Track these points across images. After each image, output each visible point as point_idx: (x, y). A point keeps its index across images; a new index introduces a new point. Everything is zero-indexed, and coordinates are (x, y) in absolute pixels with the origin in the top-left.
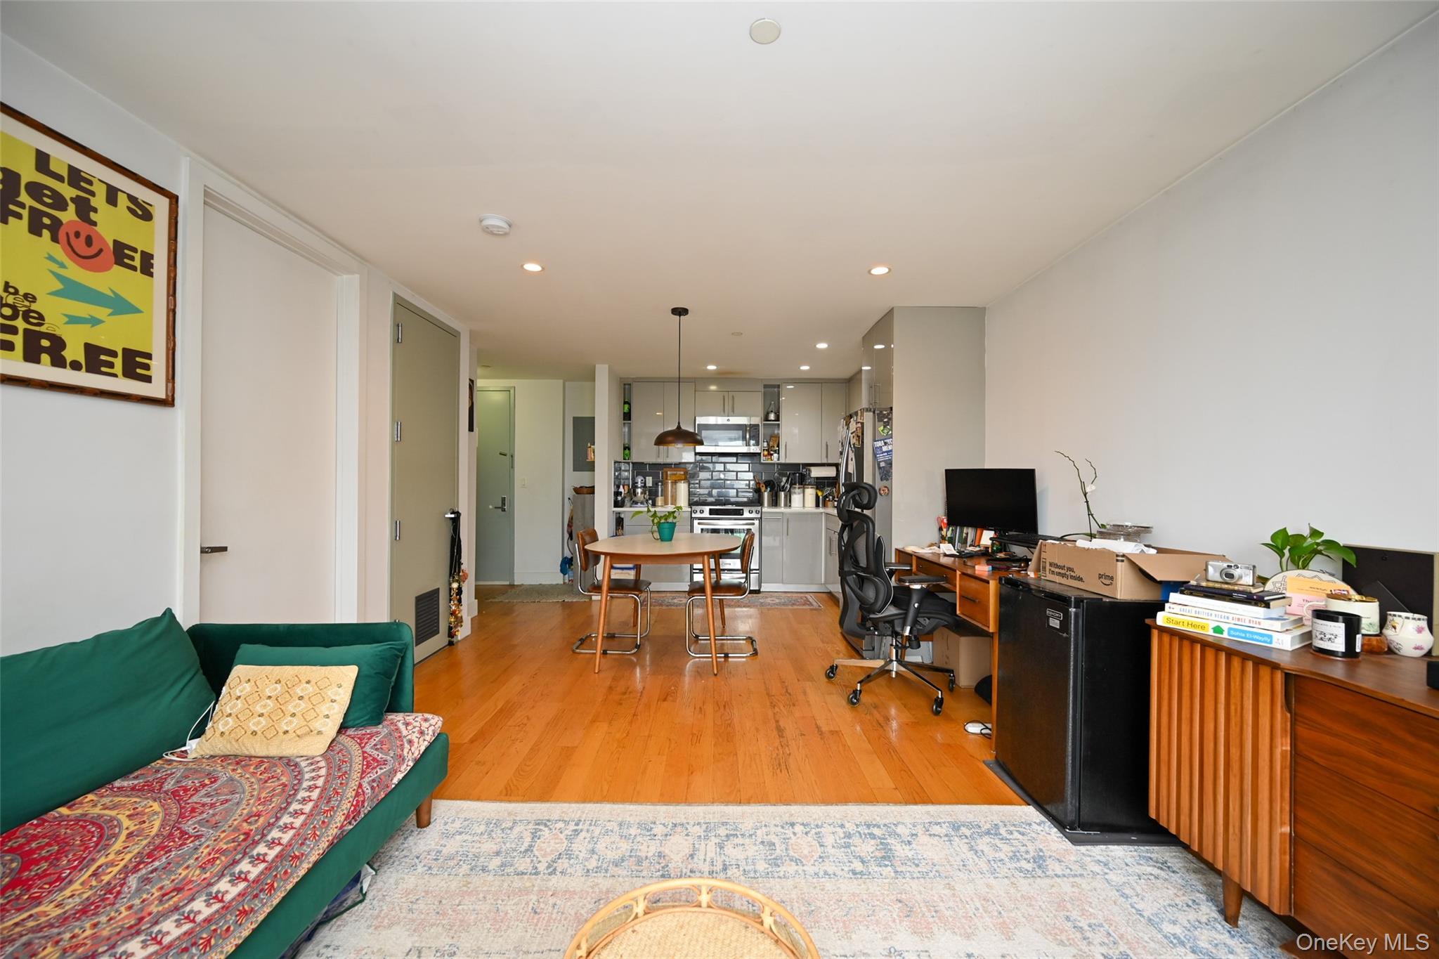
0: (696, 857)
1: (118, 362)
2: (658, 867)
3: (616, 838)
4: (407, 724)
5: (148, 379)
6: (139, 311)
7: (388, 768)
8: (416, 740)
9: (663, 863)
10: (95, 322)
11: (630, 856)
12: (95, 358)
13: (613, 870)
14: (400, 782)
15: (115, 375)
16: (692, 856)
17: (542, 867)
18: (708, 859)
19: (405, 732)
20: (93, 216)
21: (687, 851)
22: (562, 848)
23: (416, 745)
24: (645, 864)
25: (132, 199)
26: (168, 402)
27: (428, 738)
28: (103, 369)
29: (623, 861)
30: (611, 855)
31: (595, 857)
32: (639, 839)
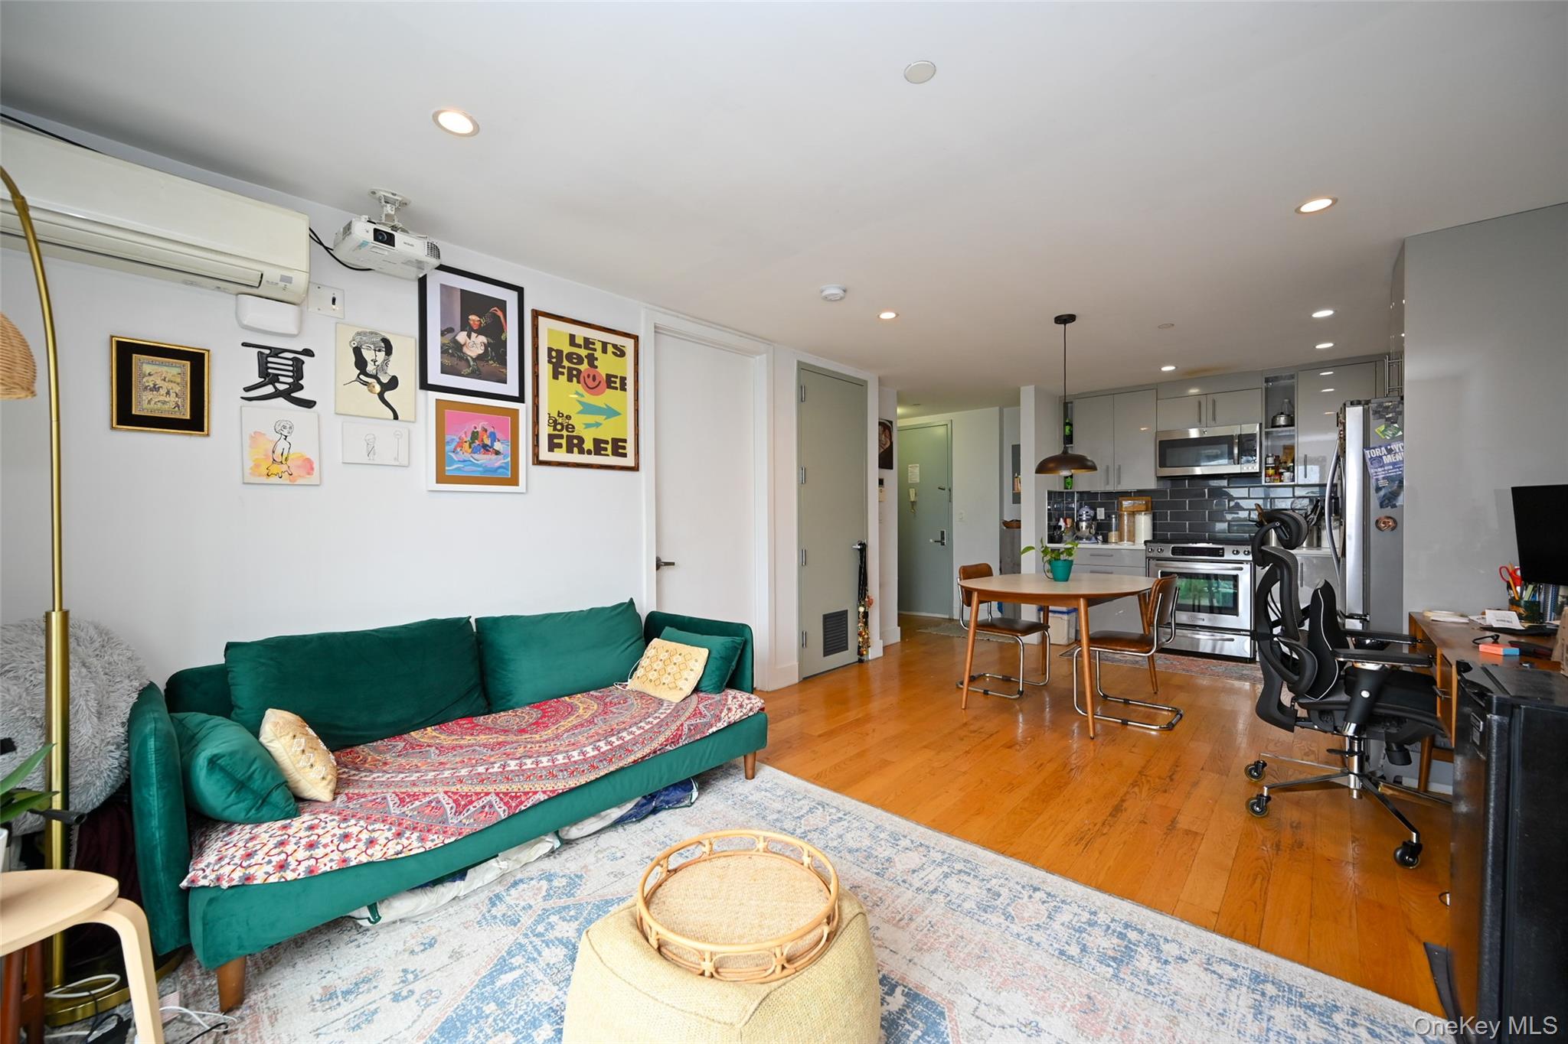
0: (916, 873)
1: (609, 447)
2: (880, 866)
3: (865, 834)
4: (734, 698)
5: (624, 455)
6: (619, 414)
7: (705, 720)
8: (734, 710)
9: (887, 865)
10: (598, 425)
11: (865, 851)
12: (599, 447)
13: (845, 853)
14: (713, 733)
15: (608, 455)
16: (914, 871)
17: (799, 831)
18: (926, 879)
19: (729, 702)
20: (596, 363)
21: (913, 867)
22: (821, 825)
23: (733, 712)
24: (871, 860)
25: (615, 346)
26: (636, 468)
27: (745, 711)
28: (602, 452)
29: (857, 851)
30: (852, 844)
31: (840, 840)
32: (883, 842)
